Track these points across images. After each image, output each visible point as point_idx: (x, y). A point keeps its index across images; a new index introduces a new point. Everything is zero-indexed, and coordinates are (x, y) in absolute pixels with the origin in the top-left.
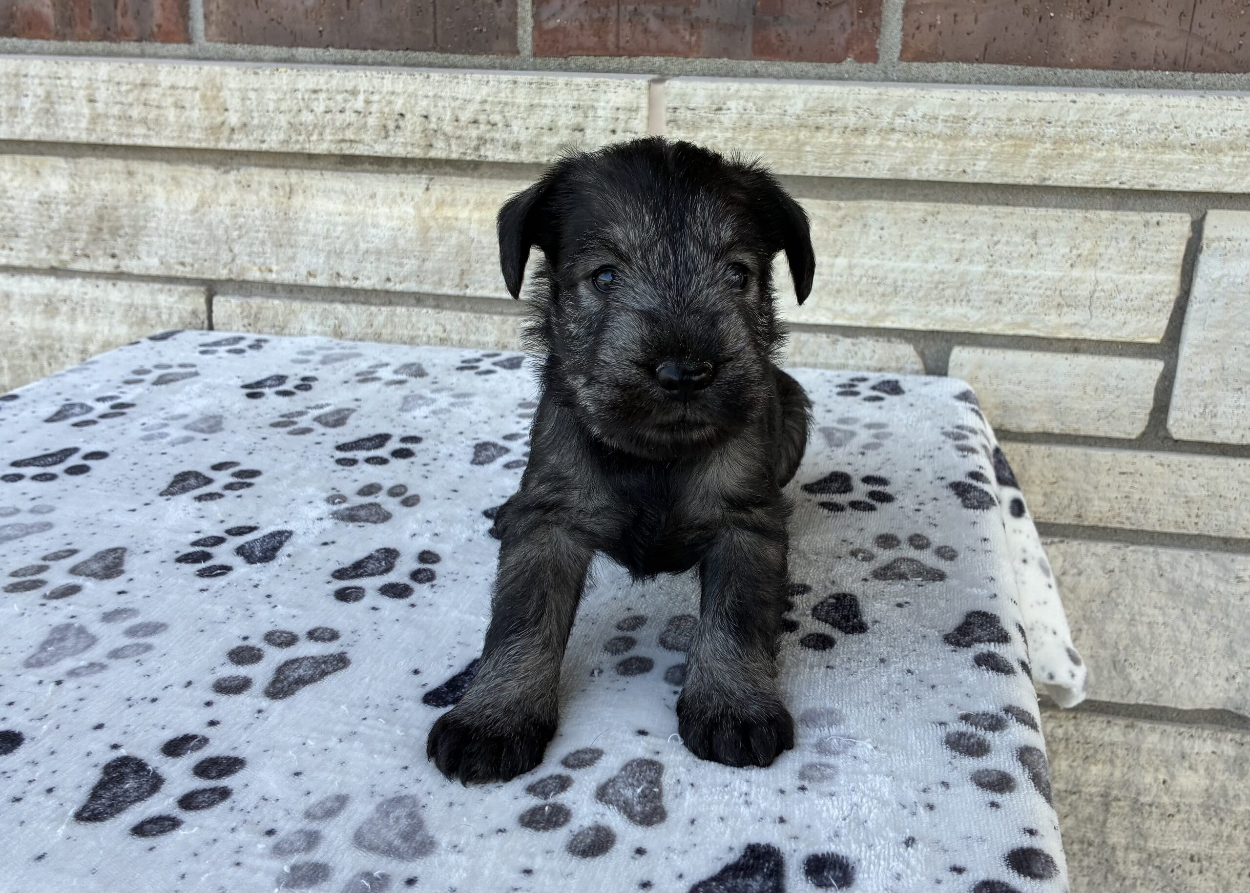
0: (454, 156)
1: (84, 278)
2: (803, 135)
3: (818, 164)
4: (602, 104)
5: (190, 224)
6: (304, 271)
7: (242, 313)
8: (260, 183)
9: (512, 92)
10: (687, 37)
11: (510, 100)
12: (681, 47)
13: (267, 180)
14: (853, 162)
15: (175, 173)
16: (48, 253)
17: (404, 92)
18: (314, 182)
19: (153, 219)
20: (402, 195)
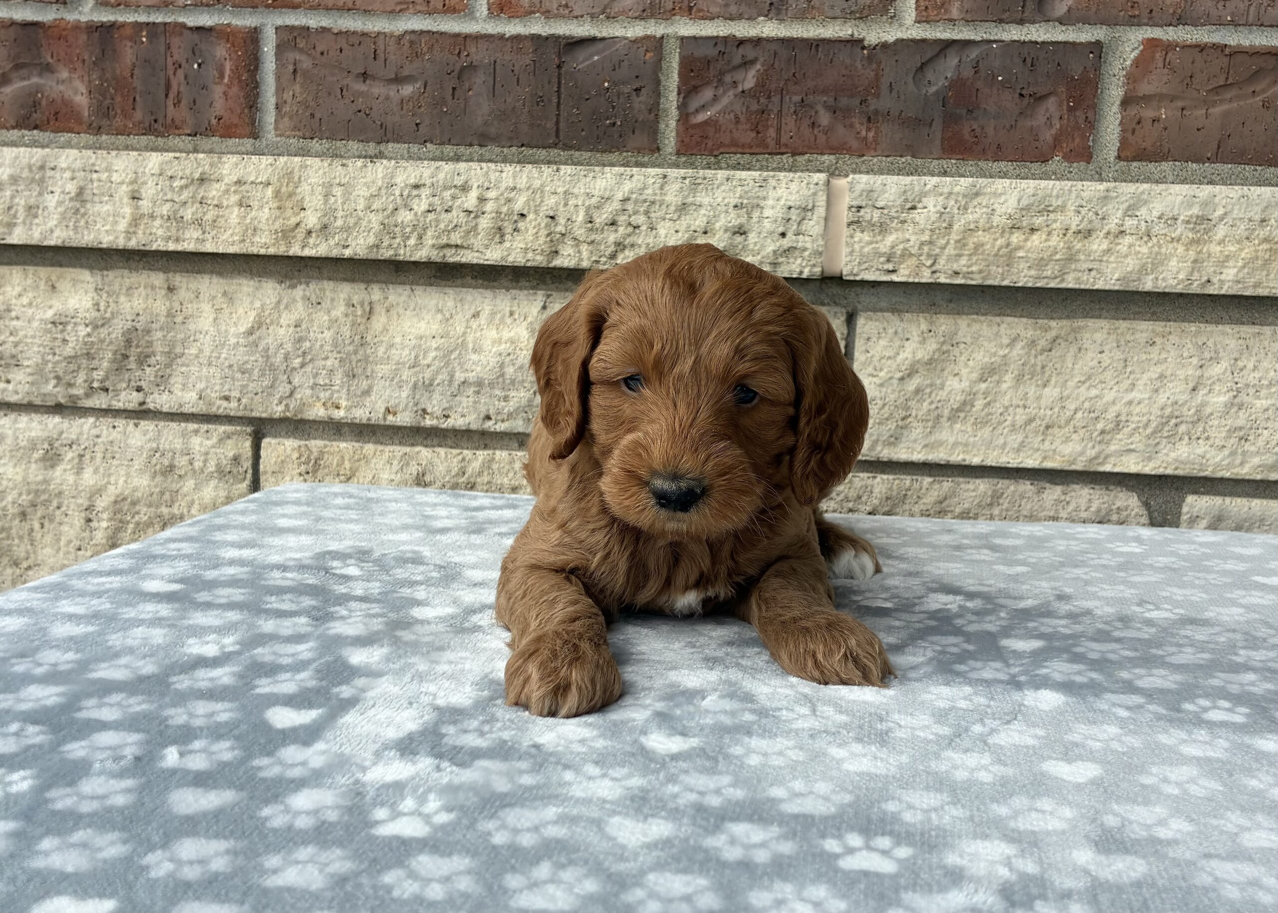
1: (97, 417)
2: (1016, 238)
3: (1033, 272)
4: (770, 202)
5: (241, 348)
6: (383, 410)
7: (298, 458)
8: (333, 300)
9: (661, 188)
10: (864, 133)
11: (658, 198)
12: (855, 144)
13: (343, 296)
14: (1075, 270)
15: (227, 288)
16: (55, 387)
17: (528, 188)
18: (402, 299)
19: (194, 344)
20: (512, 314)
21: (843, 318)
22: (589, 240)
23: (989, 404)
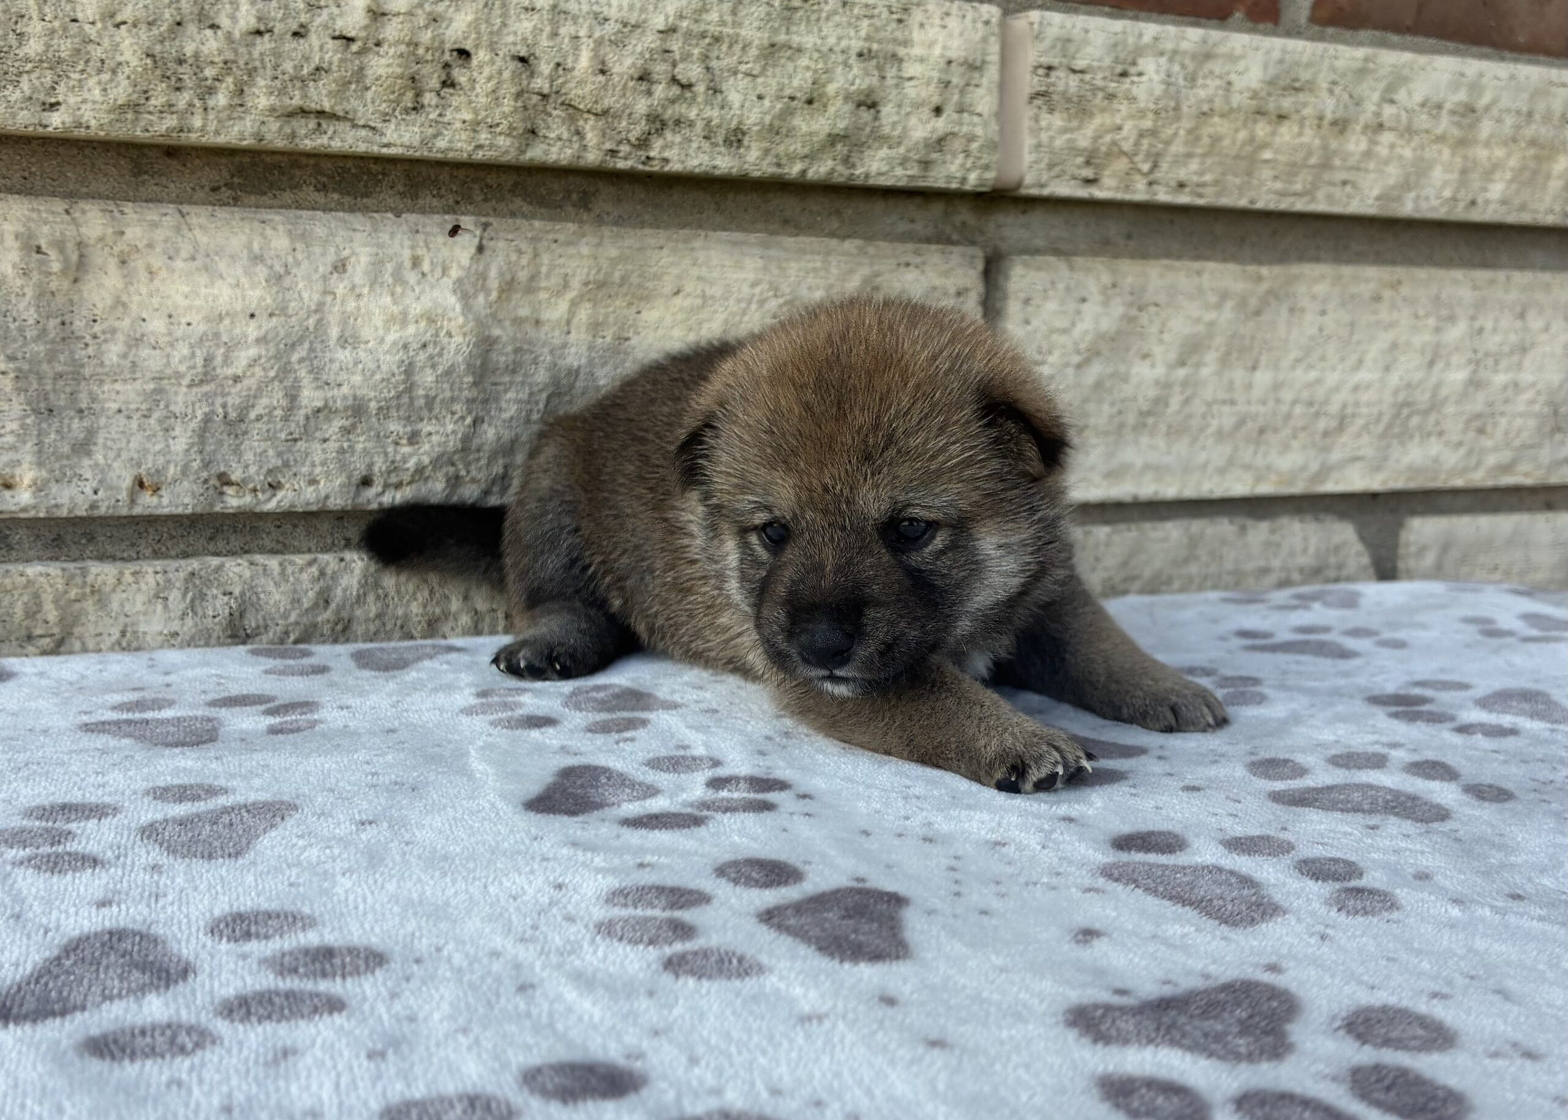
2: (1262, 129)
6: (127, 482)
14: (1329, 183)
18: (160, 235)
21: (978, 266)
22: (599, 108)
23: (1188, 402)
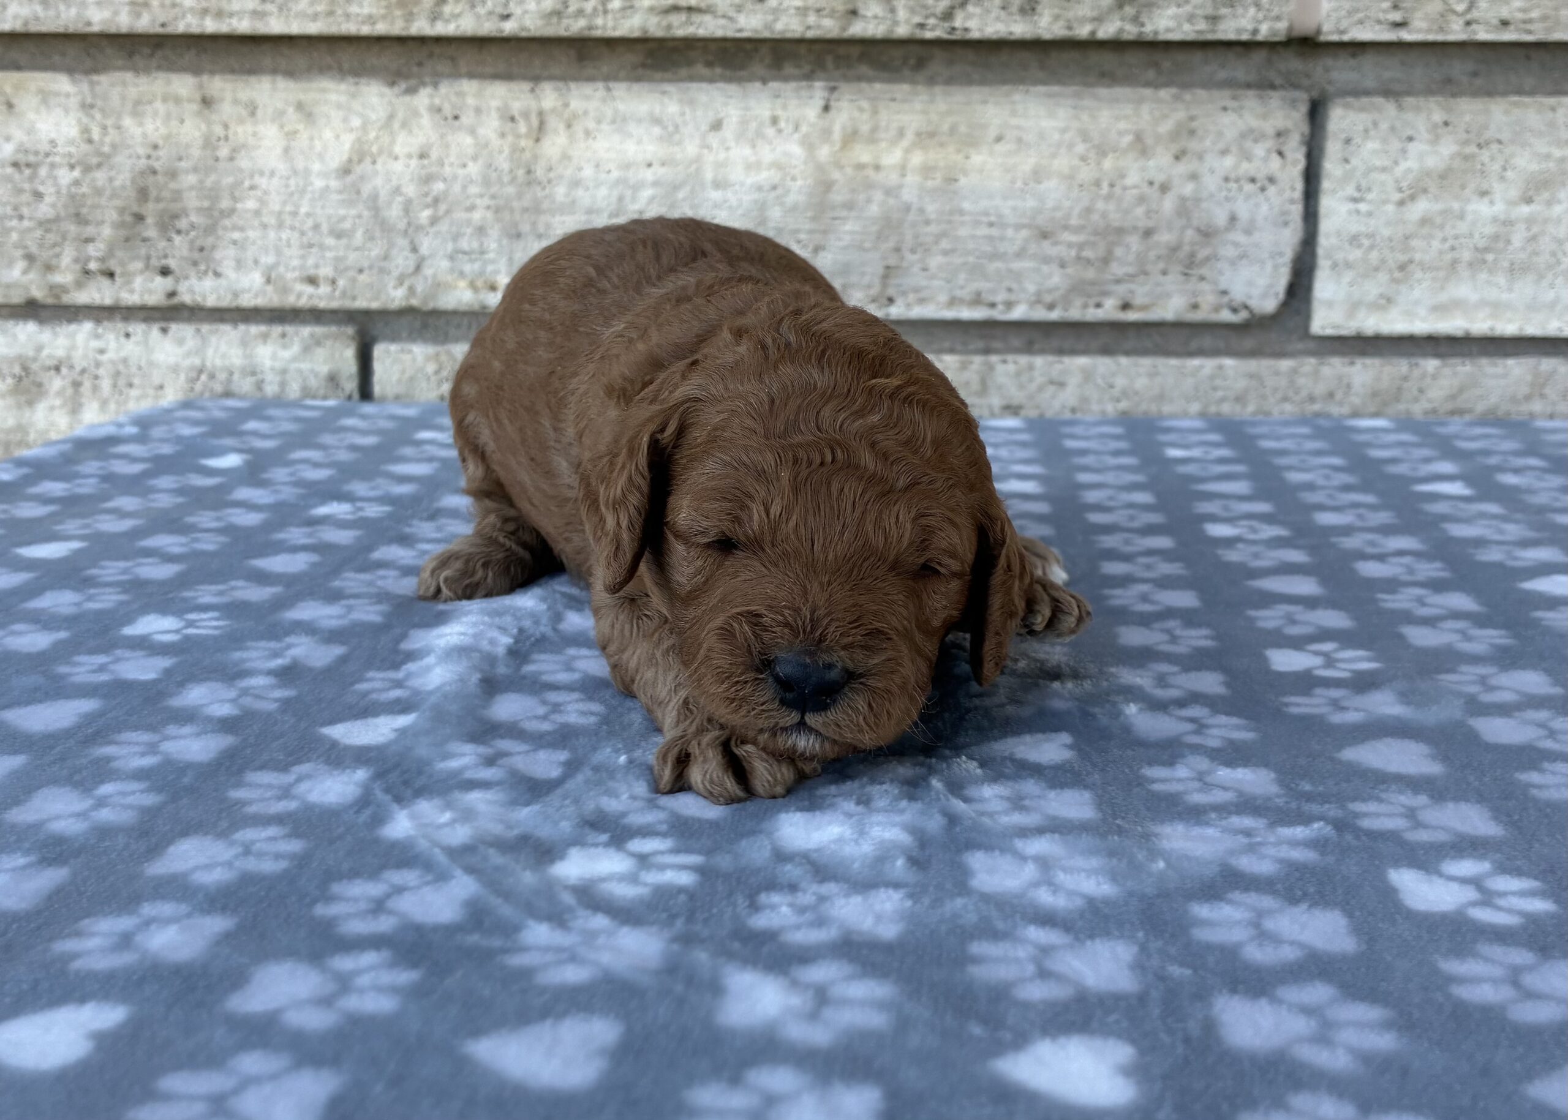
0: (902, 31)
1: (98, 321)
5: (335, 197)
7: (437, 372)
8: (478, 111)
13: (495, 103)
15: (302, 97)
16: (25, 272)
18: (593, 105)
19: (252, 193)
20: (775, 121)
21: (1304, 108)
23: (1534, 238)
